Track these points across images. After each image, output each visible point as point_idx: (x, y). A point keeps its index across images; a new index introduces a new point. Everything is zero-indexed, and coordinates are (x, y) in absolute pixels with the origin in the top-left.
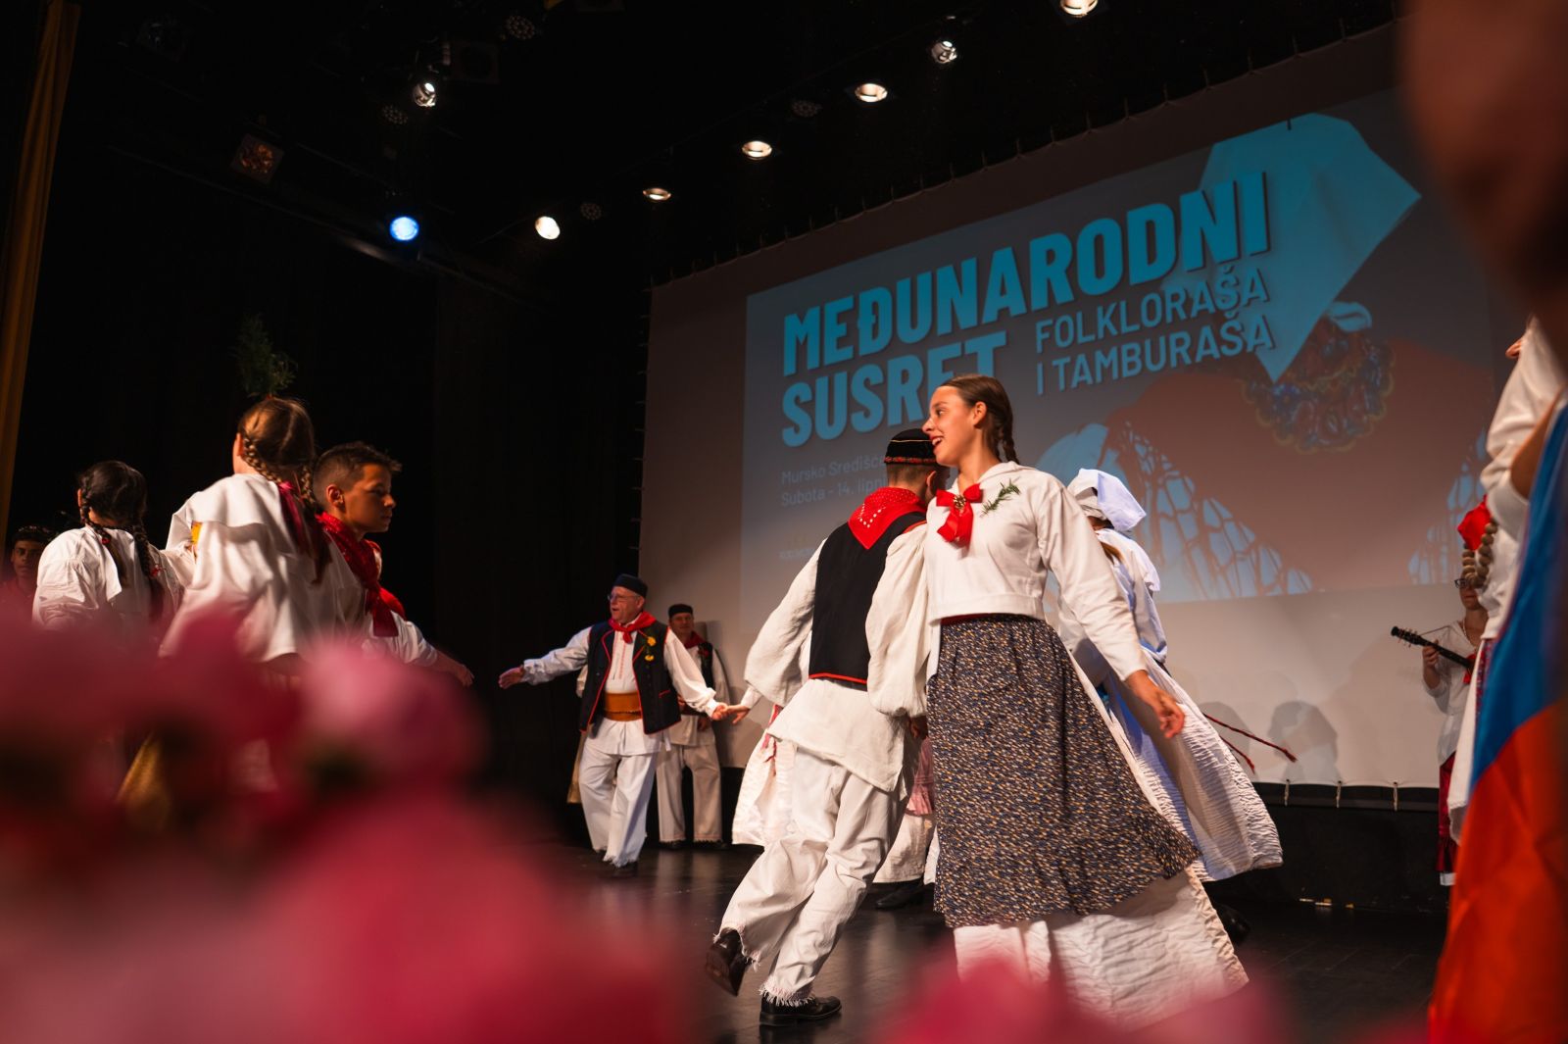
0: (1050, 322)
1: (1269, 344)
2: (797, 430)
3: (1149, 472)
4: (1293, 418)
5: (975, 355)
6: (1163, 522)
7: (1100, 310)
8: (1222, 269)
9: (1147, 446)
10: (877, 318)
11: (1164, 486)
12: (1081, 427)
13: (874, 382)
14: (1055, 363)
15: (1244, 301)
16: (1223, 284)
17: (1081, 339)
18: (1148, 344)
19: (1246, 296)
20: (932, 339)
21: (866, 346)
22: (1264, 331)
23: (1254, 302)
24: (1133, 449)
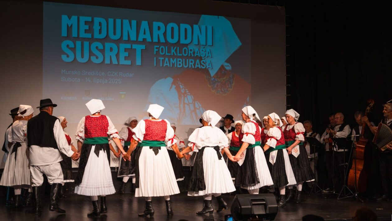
0: (158, 46)
1: (211, 68)
2: (68, 56)
3: (183, 92)
5: (135, 49)
6: (186, 105)
7: (172, 48)
8: (202, 47)
9: (183, 86)
10: (101, 28)
11: (186, 96)
12: (166, 77)
13: (99, 48)
14: (159, 58)
15: (207, 56)
16: (202, 50)
17: (167, 54)
18: (184, 60)
19: (207, 55)
20: (119, 41)
21: (97, 35)
22: (210, 64)
23: (208, 57)
24: (179, 86)
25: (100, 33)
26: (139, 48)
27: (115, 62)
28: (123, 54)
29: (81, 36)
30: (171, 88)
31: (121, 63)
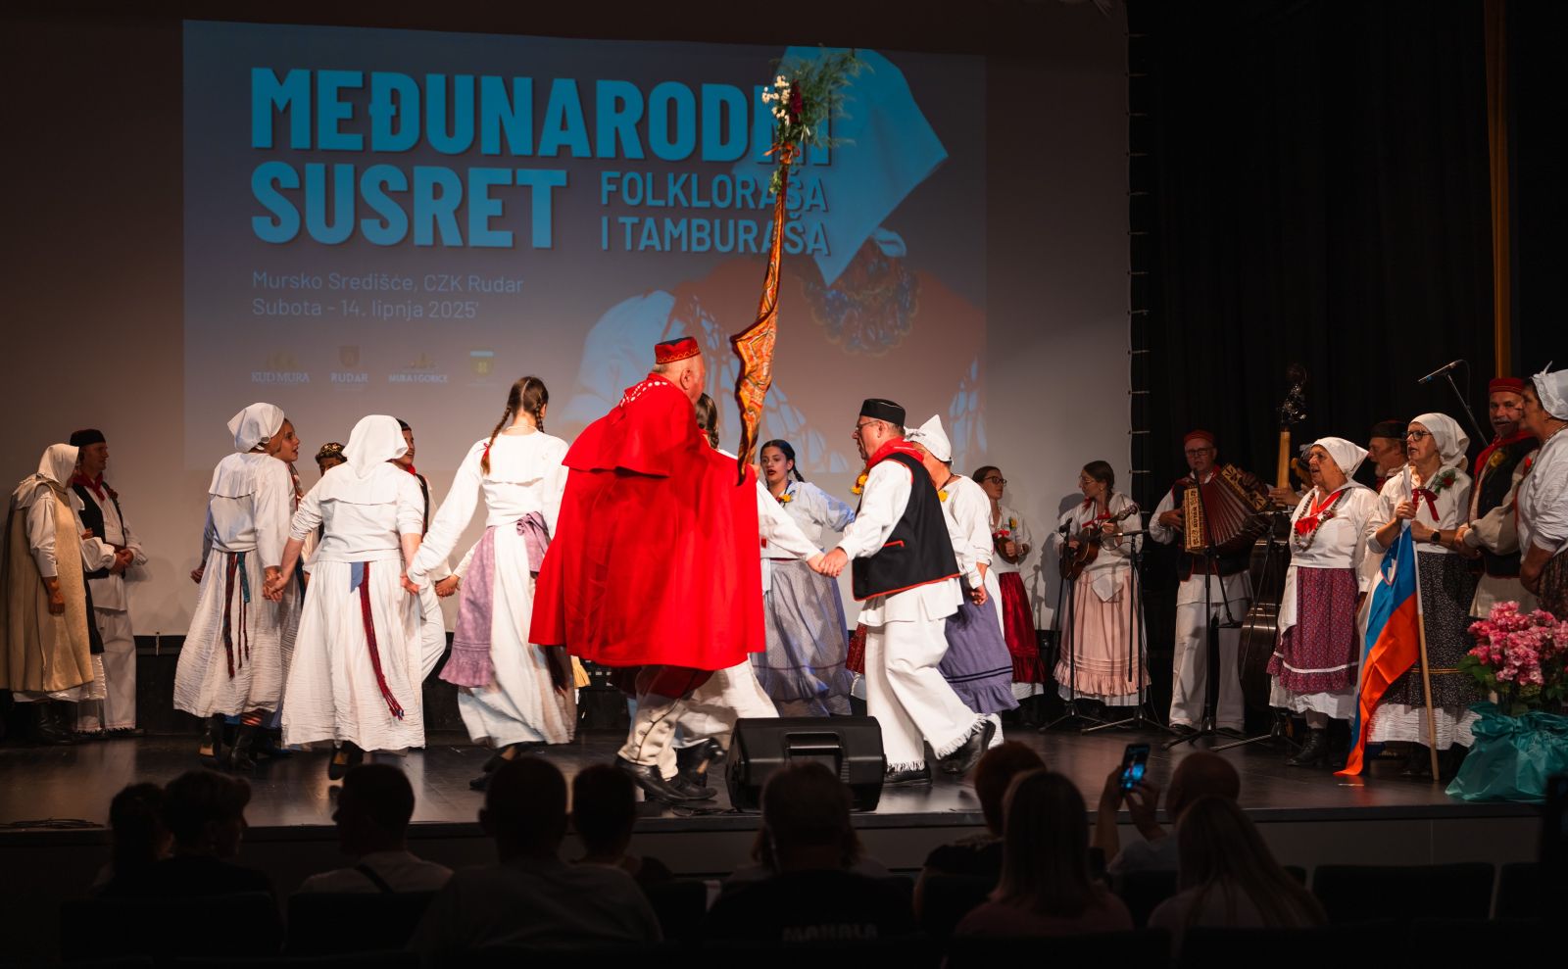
0: (617, 174)
1: (825, 251)
2: (275, 221)
3: (714, 348)
4: (841, 321)
5: (529, 188)
6: (725, 397)
7: (671, 177)
9: (714, 324)
10: (398, 110)
11: (728, 363)
12: (647, 292)
13: (392, 187)
14: (622, 220)
15: (807, 206)
17: (650, 202)
18: (717, 223)
19: (808, 203)
20: (470, 157)
21: (382, 140)
22: (821, 237)
23: (814, 209)
24: (700, 322)
25: (395, 129)
26: (542, 182)
27: (451, 237)
28: (483, 208)
29: (323, 144)
30: (666, 331)
31: (473, 241)
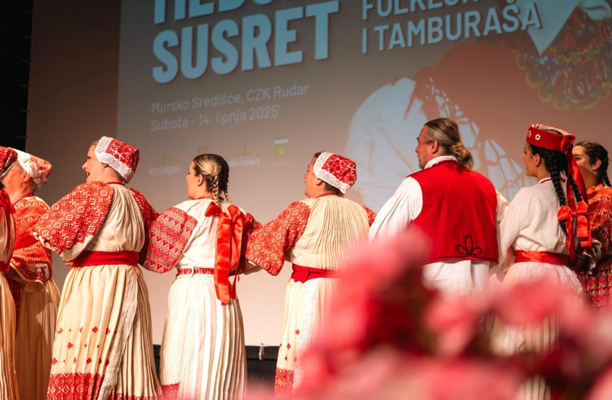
1: (538, 25)
2: (165, 69)
4: (553, 82)
5: (313, 18)
9: (445, 98)
12: (394, 81)
13: (230, 34)
14: (376, 29)
17: (398, 11)
18: (448, 18)
20: (277, 4)
21: (226, 3)
22: (534, 14)
24: (434, 98)
26: (322, 12)
27: (264, 62)
28: (286, 36)
29: (192, 14)
30: (409, 109)
31: (278, 62)
